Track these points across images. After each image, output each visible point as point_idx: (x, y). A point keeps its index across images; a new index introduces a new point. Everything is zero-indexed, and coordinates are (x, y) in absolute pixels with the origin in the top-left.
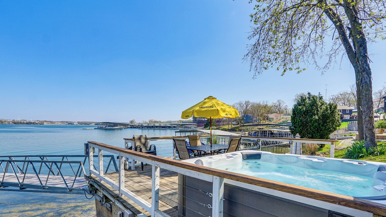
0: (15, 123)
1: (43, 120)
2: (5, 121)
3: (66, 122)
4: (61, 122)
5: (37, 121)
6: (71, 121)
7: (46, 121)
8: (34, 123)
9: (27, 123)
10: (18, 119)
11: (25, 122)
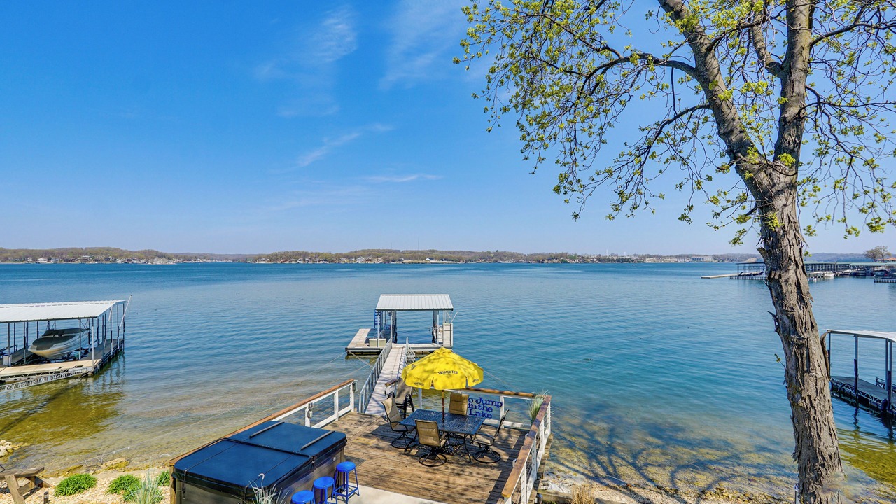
0: (601, 261)
1: (644, 254)
2: (588, 258)
3: (688, 257)
4: (677, 257)
5: (635, 255)
6: (699, 254)
7: (649, 256)
8: (628, 259)
9: (618, 261)
10: (606, 253)
11: (615, 258)
